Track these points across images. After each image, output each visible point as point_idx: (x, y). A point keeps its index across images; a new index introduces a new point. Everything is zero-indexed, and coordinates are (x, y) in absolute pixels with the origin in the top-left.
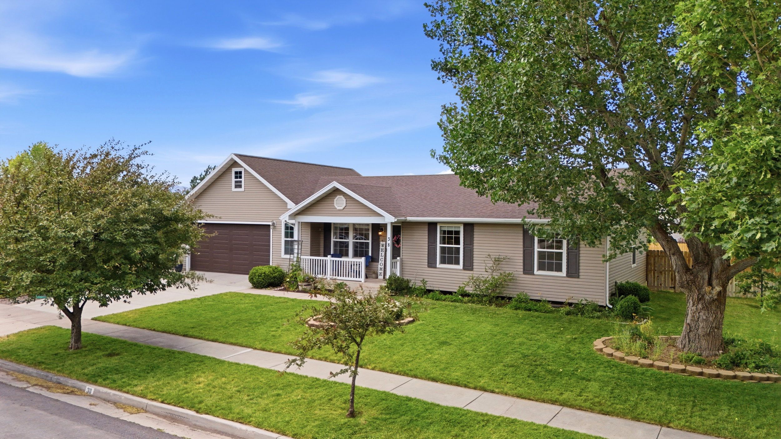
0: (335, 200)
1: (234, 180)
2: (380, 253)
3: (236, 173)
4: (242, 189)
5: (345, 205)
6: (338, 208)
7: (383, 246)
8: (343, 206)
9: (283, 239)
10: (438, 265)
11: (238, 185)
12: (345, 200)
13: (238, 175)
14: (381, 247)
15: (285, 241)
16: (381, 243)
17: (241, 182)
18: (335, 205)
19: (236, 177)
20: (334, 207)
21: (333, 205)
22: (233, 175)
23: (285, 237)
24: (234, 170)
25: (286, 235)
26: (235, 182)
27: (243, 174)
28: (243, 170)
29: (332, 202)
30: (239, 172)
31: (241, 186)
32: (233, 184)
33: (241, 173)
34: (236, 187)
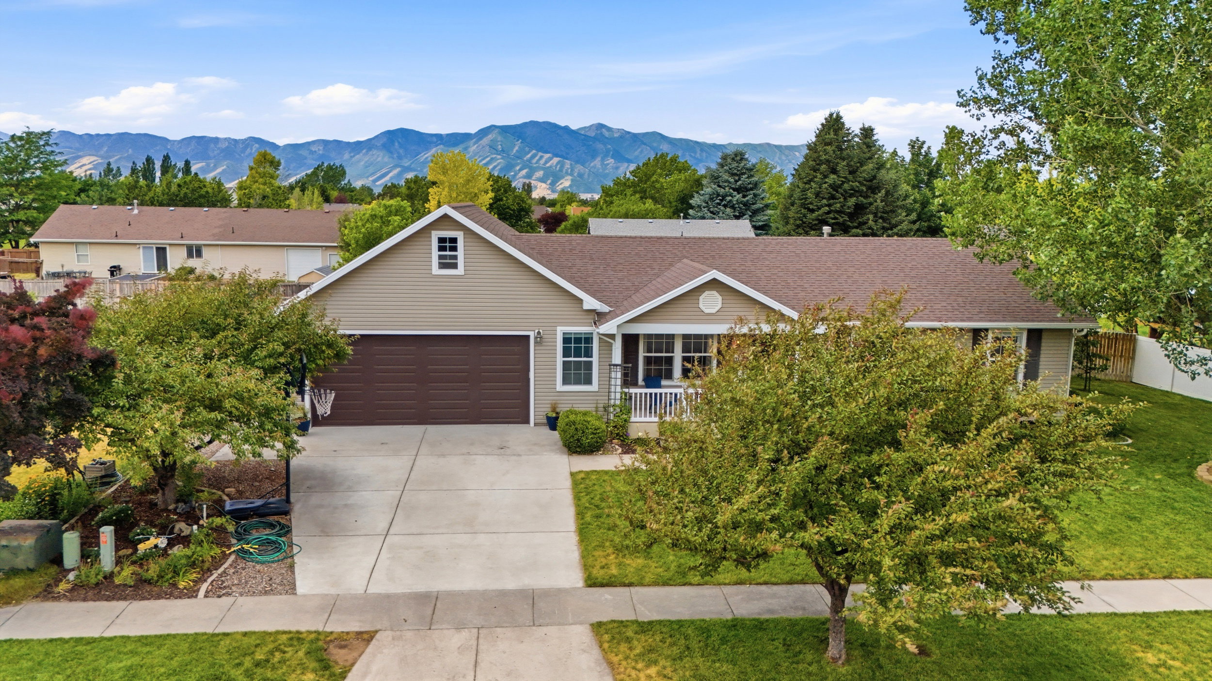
0: (701, 298)
1: (435, 253)
3: (442, 240)
4: (436, 270)
5: (720, 306)
6: (707, 311)
8: (717, 308)
9: (560, 359)
11: (448, 263)
12: (720, 298)
13: (448, 245)
15: (564, 362)
17: (455, 257)
18: (701, 306)
19: (441, 249)
20: (697, 309)
21: (696, 305)
22: (435, 244)
23: (564, 357)
24: (435, 235)
25: (566, 353)
26: (440, 257)
27: (460, 244)
28: (459, 235)
29: (696, 301)
30: (450, 239)
31: (455, 266)
32: (435, 261)
33: (454, 240)
34: (443, 266)
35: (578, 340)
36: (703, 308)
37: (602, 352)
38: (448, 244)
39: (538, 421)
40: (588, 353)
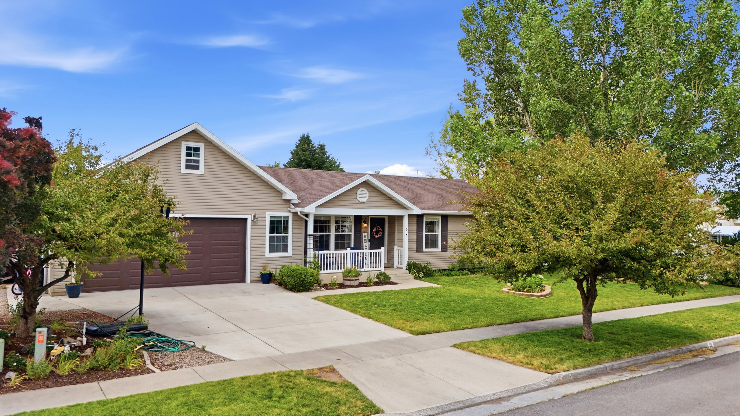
1: (184, 157)
2: (364, 243)
3: (188, 148)
4: (183, 170)
6: (361, 201)
7: (365, 237)
8: (366, 199)
9: (268, 235)
10: (425, 250)
11: (192, 165)
12: (368, 193)
14: (364, 238)
15: (270, 236)
16: (364, 234)
17: (198, 161)
18: (358, 197)
19: (188, 155)
20: (356, 200)
21: (355, 197)
22: (184, 152)
23: (270, 233)
24: (185, 144)
25: (272, 230)
26: (187, 161)
27: (202, 152)
28: (202, 146)
29: (355, 195)
30: (195, 148)
31: (197, 168)
32: (183, 164)
33: (197, 149)
34: (187, 167)
35: (279, 222)
36: (359, 199)
37: (294, 230)
38: (193, 152)
39: (253, 279)
40: (286, 230)
